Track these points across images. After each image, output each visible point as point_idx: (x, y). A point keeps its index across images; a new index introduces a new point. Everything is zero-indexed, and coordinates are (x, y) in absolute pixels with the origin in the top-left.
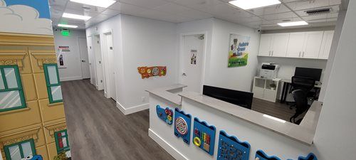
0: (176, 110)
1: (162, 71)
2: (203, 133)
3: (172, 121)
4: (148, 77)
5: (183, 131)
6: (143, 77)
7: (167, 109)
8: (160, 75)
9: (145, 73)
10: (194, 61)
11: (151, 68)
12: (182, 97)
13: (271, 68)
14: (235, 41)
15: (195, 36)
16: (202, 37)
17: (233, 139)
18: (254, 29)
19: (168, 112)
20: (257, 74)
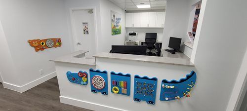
0: (91, 70)
1: (57, 42)
2: (120, 82)
3: (87, 82)
4: (43, 49)
5: (100, 86)
6: (37, 50)
7: (80, 72)
8: (55, 46)
9: (39, 45)
10: (86, 31)
11: (45, 40)
12: (96, 57)
13: (134, 34)
14: (114, 16)
15: (85, 10)
16: (91, 11)
17: (146, 78)
18: (123, 9)
19: (82, 75)
20: (126, 39)
